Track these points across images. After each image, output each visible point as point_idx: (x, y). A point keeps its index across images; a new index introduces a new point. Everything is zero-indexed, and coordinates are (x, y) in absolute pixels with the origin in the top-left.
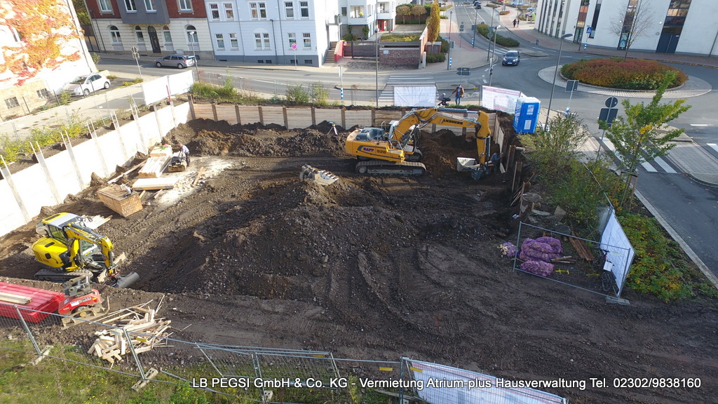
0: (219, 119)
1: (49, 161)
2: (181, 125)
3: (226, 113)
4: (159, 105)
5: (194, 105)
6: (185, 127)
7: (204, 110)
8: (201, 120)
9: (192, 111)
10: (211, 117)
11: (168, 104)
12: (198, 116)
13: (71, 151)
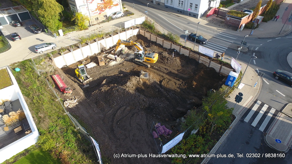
1: (91, 45)
2: (134, 35)
3: (147, 35)
4: (128, 29)
5: (140, 30)
6: (135, 36)
7: (142, 32)
8: (141, 35)
9: (139, 31)
10: (144, 35)
11: (131, 29)
12: (141, 33)
13: (97, 42)
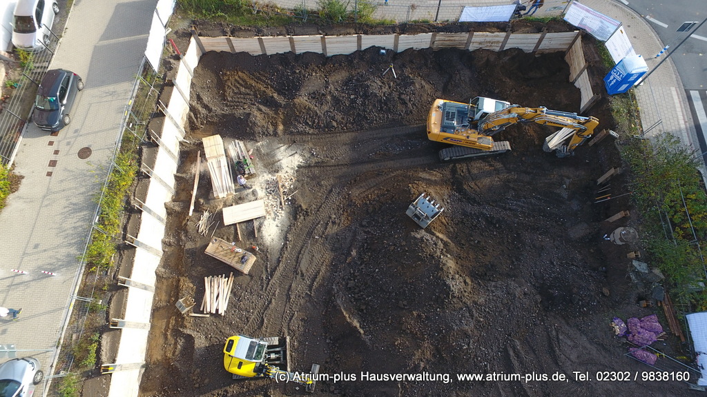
0: (237, 51)
1: (140, 236)
3: (246, 45)
5: (200, 38)
7: (218, 43)
8: (212, 52)
9: (199, 44)
10: (227, 49)
11: (178, 58)
12: (208, 49)
